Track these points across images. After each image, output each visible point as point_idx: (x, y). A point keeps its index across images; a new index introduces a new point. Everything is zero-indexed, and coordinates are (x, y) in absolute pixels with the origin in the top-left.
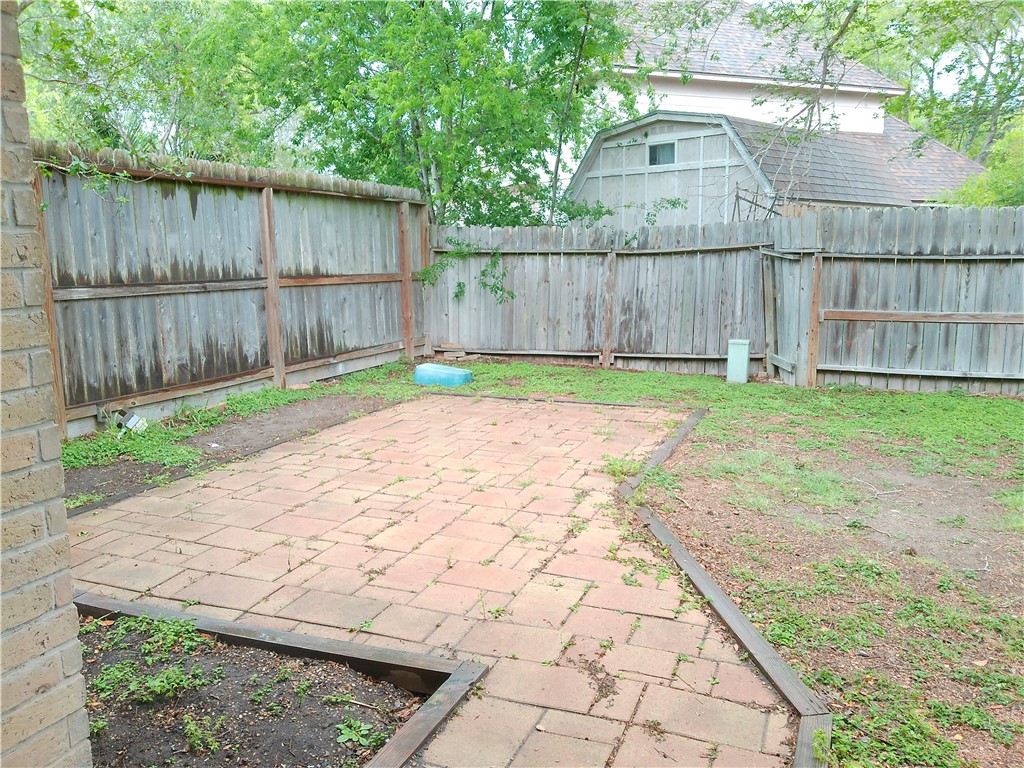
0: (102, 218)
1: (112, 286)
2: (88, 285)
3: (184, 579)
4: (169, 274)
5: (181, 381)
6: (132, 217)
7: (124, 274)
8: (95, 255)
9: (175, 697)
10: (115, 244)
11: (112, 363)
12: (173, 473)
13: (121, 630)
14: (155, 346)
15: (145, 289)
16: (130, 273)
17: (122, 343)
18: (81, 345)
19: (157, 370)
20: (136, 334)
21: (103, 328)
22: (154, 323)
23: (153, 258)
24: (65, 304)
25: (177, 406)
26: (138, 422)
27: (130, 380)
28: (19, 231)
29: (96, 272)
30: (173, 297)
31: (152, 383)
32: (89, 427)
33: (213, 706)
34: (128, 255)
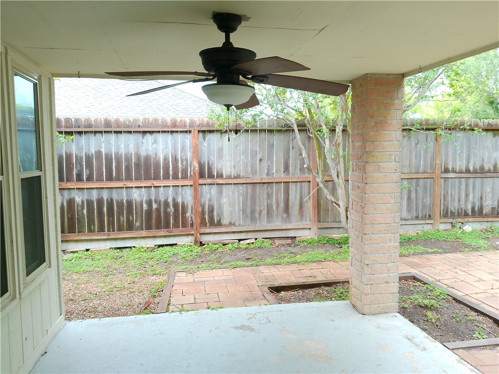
0: (465, 146)
1: (465, 173)
2: (455, 172)
3: (453, 280)
4: (492, 169)
5: (491, 214)
6: (478, 146)
7: (471, 169)
8: (460, 161)
9: (431, 308)
10: (469, 156)
11: (461, 203)
12: (473, 249)
13: (425, 288)
14: (481, 198)
15: (479, 175)
16: (474, 168)
17: (467, 196)
18: (450, 195)
19: (481, 209)
20: (474, 192)
21: (460, 189)
22: (482, 189)
23: (485, 162)
24: (445, 179)
25: (489, 224)
26: (468, 228)
27: (468, 211)
28: (396, 163)
29: (459, 167)
30: (492, 179)
31: (478, 213)
32: (449, 226)
33: (440, 314)
34: (474, 161)
